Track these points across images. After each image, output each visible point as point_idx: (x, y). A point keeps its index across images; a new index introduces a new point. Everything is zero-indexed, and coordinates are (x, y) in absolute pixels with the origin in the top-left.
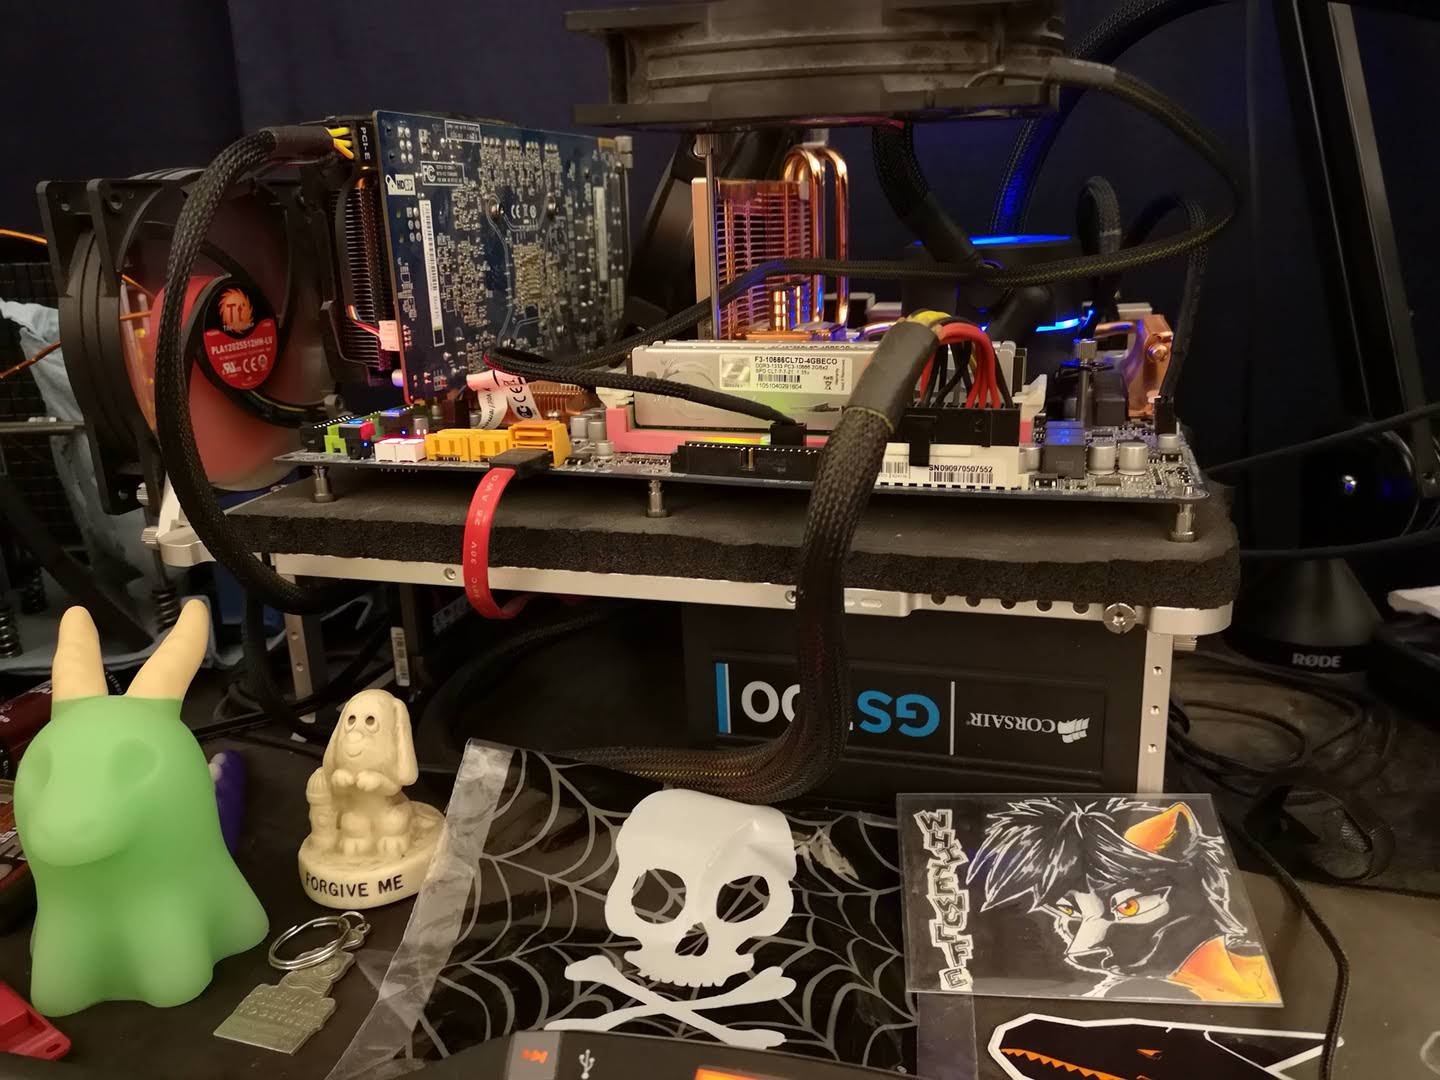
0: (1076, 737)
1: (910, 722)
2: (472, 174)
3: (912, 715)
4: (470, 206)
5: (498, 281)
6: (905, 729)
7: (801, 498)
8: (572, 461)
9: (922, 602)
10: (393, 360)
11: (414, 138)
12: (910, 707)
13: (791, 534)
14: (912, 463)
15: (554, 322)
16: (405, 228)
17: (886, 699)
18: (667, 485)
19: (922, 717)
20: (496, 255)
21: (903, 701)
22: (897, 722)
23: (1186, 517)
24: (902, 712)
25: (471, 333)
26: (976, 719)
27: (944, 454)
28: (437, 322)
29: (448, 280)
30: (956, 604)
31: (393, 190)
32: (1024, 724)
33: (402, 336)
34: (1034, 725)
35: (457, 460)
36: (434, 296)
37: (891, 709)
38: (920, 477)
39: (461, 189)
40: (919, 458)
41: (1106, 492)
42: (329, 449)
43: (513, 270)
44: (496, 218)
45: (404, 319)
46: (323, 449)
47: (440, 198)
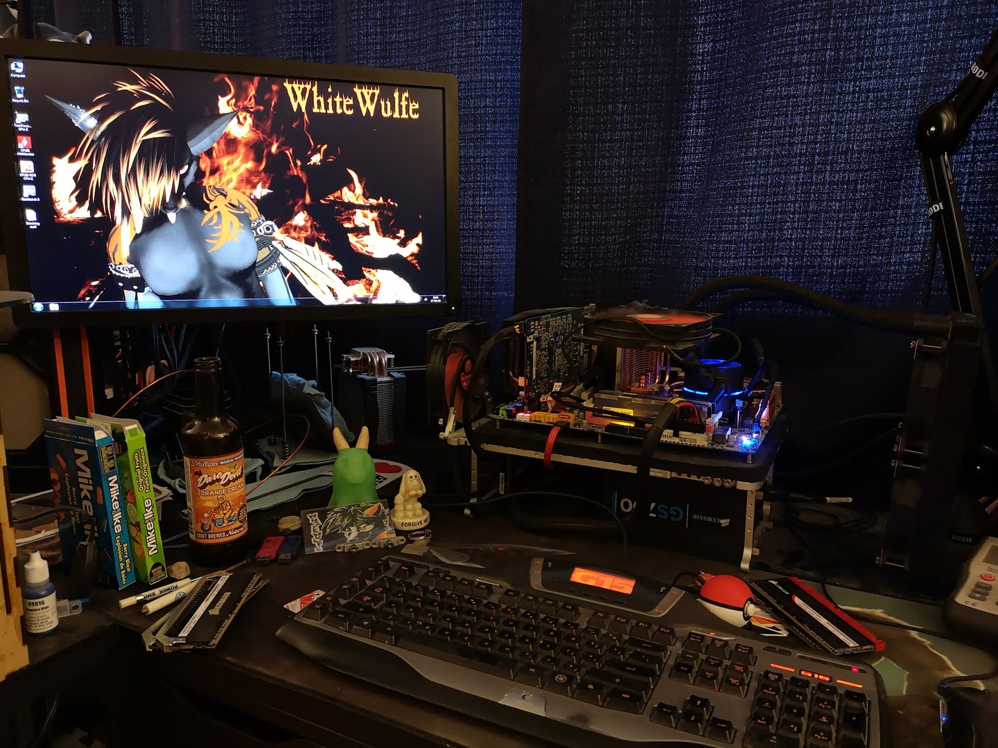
0: (726, 525)
1: (675, 516)
2: (547, 331)
3: (675, 513)
4: (546, 340)
5: (550, 362)
6: (672, 518)
7: (640, 442)
8: (575, 426)
9: (674, 475)
10: (521, 388)
11: (534, 325)
12: (675, 511)
13: (636, 452)
14: (674, 436)
15: (565, 373)
16: (530, 350)
17: (667, 508)
18: (603, 435)
19: (677, 516)
20: (551, 353)
21: (672, 509)
22: (670, 515)
23: (750, 457)
24: (671, 512)
25: (542, 379)
26: (695, 516)
27: (683, 434)
28: (534, 377)
29: (538, 364)
30: (684, 476)
31: (528, 340)
32: (710, 519)
33: (525, 382)
34: (713, 520)
35: (541, 422)
36: (534, 369)
37: (668, 511)
38: (676, 440)
39: (544, 336)
40: (676, 435)
41: (728, 449)
42: (500, 415)
43: (555, 357)
44: (552, 342)
45: (526, 377)
46: (498, 414)
47: (538, 339)
